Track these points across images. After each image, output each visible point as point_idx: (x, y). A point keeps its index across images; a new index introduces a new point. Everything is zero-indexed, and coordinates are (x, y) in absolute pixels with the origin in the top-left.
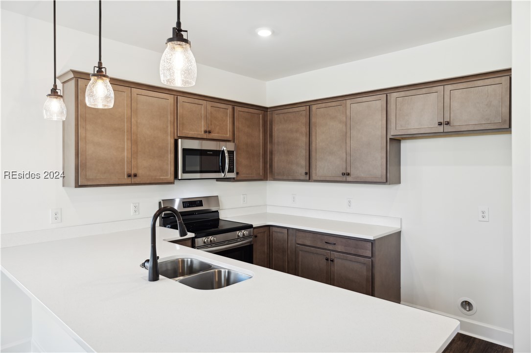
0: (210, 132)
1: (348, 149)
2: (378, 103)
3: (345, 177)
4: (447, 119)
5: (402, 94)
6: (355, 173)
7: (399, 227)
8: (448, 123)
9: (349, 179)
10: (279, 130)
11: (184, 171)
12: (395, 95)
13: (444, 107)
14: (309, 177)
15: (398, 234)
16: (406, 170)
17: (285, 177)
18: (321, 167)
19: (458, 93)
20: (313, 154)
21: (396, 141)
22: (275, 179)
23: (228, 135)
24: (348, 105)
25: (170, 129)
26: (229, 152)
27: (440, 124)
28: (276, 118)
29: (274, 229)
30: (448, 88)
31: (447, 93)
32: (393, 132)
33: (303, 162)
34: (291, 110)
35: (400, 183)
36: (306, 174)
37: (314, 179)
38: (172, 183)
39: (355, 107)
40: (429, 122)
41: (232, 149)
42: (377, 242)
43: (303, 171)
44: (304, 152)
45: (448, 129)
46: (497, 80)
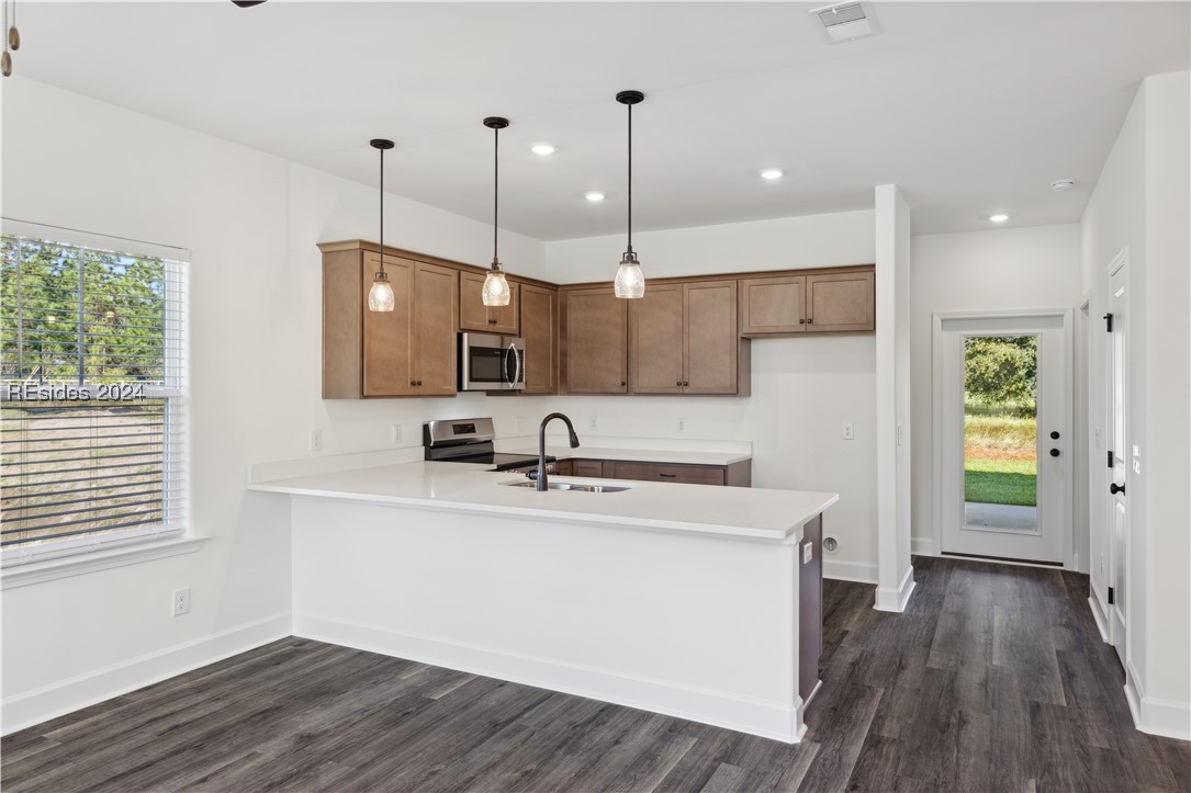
0: (495, 322)
1: (686, 350)
2: (725, 292)
3: (682, 388)
4: (810, 317)
5: (757, 281)
6: (696, 381)
7: (749, 453)
8: (811, 322)
9: (686, 390)
10: (575, 319)
11: (472, 379)
12: (748, 282)
13: (807, 302)
14: (626, 388)
15: (749, 462)
16: (758, 378)
17: (588, 390)
18: (645, 376)
19: (822, 288)
20: (633, 356)
21: (747, 340)
22: (570, 393)
23: (514, 327)
24: (686, 291)
25: (453, 319)
26: (520, 352)
27: (802, 322)
28: (572, 301)
29: (580, 464)
30: (811, 279)
31: (810, 285)
32: (746, 329)
33: (618, 368)
34: (597, 291)
35: (750, 395)
36: (623, 384)
37: (636, 391)
38: (453, 396)
39: (694, 294)
40: (790, 319)
41: (523, 347)
42: (729, 468)
43: (619, 381)
44: (619, 353)
45: (811, 328)
46: (862, 275)
